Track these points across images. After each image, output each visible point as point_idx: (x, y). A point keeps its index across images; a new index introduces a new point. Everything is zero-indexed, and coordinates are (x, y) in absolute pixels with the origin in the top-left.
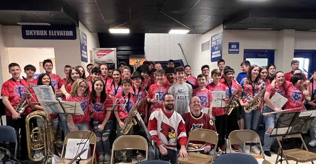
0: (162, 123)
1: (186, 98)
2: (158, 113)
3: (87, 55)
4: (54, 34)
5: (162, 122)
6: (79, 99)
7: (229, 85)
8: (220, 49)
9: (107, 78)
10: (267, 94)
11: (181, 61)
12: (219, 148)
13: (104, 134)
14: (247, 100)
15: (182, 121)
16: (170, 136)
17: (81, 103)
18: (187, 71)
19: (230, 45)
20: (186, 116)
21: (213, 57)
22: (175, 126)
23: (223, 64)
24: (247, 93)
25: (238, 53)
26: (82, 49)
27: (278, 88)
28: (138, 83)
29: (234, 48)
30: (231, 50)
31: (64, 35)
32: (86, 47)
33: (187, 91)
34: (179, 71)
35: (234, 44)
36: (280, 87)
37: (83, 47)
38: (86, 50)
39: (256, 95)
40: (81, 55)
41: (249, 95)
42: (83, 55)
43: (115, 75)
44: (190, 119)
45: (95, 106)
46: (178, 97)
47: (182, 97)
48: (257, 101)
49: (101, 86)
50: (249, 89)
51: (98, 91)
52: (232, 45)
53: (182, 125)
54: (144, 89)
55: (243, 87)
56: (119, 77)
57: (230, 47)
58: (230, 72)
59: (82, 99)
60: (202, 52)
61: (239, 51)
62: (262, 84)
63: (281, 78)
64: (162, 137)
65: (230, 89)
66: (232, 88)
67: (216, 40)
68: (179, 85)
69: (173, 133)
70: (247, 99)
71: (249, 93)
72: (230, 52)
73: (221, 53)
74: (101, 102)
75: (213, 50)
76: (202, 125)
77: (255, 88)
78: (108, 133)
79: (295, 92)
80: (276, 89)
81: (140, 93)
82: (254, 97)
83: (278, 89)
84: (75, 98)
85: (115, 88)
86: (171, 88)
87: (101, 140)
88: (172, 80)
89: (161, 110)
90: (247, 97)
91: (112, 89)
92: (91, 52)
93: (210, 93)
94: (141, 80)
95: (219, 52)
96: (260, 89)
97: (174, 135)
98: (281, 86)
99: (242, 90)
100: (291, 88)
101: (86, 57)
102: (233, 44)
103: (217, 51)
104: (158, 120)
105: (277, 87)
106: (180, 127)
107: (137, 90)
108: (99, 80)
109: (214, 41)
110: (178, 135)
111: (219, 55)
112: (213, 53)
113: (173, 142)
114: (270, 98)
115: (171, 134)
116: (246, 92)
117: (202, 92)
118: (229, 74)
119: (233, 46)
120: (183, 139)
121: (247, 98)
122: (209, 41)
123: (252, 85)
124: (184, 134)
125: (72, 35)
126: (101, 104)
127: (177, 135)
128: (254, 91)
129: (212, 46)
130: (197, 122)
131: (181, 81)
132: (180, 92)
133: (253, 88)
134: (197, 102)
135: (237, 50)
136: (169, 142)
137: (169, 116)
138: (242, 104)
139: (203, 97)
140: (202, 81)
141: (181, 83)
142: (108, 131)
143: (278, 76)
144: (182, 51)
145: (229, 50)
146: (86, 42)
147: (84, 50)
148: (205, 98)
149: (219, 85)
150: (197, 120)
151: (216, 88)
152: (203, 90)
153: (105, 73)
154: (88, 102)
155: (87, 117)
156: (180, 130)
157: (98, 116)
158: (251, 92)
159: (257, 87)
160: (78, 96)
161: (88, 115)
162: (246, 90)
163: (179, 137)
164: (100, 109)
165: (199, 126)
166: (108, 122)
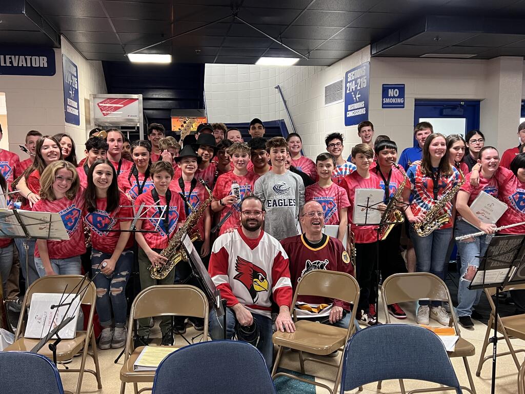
0: (239, 260)
1: (290, 202)
2: (229, 239)
3: (78, 109)
4: (5, 63)
5: (238, 257)
6: (58, 205)
7: (385, 175)
8: (365, 99)
9: (121, 161)
11: (283, 122)
12: (363, 311)
13: (113, 281)
14: (422, 209)
15: (280, 253)
16: (256, 288)
17: (64, 213)
18: (292, 145)
19: (385, 89)
20: (291, 244)
21: (350, 114)
22: (266, 266)
23: (369, 130)
24: (421, 194)
25: (403, 107)
26: (66, 96)
27: (484, 183)
28: (191, 169)
29: (394, 97)
30: (387, 101)
31: (29, 65)
32: (77, 91)
33: (292, 188)
34: (276, 146)
35: (393, 87)
36: (489, 180)
37: (71, 92)
38: (76, 99)
39: (440, 197)
40: (66, 109)
41: (425, 198)
42: (70, 110)
43: (137, 155)
44: (301, 251)
45: (95, 219)
46: (275, 201)
47: (283, 201)
48: (442, 211)
49: (108, 174)
50: (425, 185)
51: (101, 187)
52: (390, 90)
53: (281, 262)
54: (203, 184)
55: (413, 181)
56: (145, 160)
57: (385, 94)
58: (388, 147)
59: (65, 205)
60: (326, 102)
61: (404, 103)
62: (454, 175)
63: (493, 160)
65: (387, 184)
66: (391, 184)
67: (356, 80)
68: (276, 177)
69: (263, 279)
70: (422, 206)
71: (426, 194)
72: (385, 106)
73: (366, 107)
74: (108, 211)
75: (349, 101)
76: (326, 262)
77: (440, 184)
78: (124, 279)
79: (520, 193)
80: (481, 185)
81: (195, 192)
82: (436, 203)
83: (485, 186)
84: (49, 204)
85: (138, 182)
86: (258, 181)
87: (107, 293)
88: (263, 164)
89: (236, 231)
90: (422, 202)
91: (131, 185)
92: (87, 101)
94: (196, 164)
95: (362, 104)
96: (450, 185)
97: (265, 284)
98: (491, 178)
99: (412, 186)
100: (511, 183)
101: (75, 112)
102: (391, 88)
103: (357, 102)
104: (229, 253)
105: (484, 180)
106: (277, 267)
107: (188, 186)
108: (104, 162)
109: (352, 81)
110: (273, 285)
111: (363, 111)
112: (350, 107)
114: (469, 204)
115: (259, 282)
116: (419, 191)
117: (325, 191)
118: (386, 153)
119: (391, 93)
120: (284, 293)
121: (421, 204)
122: (342, 81)
123: (432, 177)
124: (285, 282)
125: (46, 65)
126: (108, 215)
127: (270, 284)
128: (437, 189)
129: (348, 92)
130: (315, 256)
131: (279, 167)
132: (277, 189)
133: (435, 182)
134: (316, 214)
135: (400, 101)
136: (255, 300)
137: (253, 244)
138: (411, 217)
139: (324, 202)
140: (325, 168)
141: (279, 172)
142: (124, 273)
143: (487, 156)
144: (285, 102)
145: (383, 101)
146: (77, 81)
147: (72, 99)
148: (331, 204)
149: (368, 177)
150: (315, 253)
151: (363, 184)
152: (328, 186)
153: (117, 149)
154: (79, 211)
155: (78, 245)
156: (278, 272)
157: (101, 241)
158: (429, 192)
159: (443, 182)
160: (55, 199)
161: (80, 240)
162: (420, 187)
163: (275, 288)
164: (106, 225)
165: (320, 265)
166: (124, 253)
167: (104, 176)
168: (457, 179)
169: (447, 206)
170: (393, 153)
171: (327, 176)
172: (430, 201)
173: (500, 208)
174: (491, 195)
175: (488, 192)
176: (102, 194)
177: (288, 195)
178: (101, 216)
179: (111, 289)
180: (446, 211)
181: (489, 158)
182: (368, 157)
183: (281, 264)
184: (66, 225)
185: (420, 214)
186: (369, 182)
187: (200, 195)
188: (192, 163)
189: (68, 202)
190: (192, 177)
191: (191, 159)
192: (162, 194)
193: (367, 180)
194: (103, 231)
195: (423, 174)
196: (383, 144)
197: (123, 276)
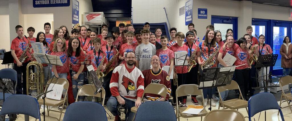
0: (124, 77)
1: (149, 56)
2: (120, 68)
3: (78, 18)
4: (54, 3)
5: (124, 75)
6: (59, 54)
7: (190, 46)
8: (191, 14)
9: (86, 38)
10: (220, 54)
13: (79, 83)
14: (204, 60)
15: (141, 75)
16: (129, 88)
17: (61, 57)
19: (199, 10)
20: (147, 73)
21: (187, 20)
22: (135, 80)
24: (204, 53)
25: (207, 18)
26: (73, 13)
27: (228, 49)
28: (110, 42)
29: (203, 14)
30: (200, 15)
31: (61, 3)
32: (78, 12)
33: (151, 51)
34: (144, 33)
35: (203, 10)
36: (230, 48)
37: (75, 12)
38: (78, 14)
39: (211, 55)
40: (73, 19)
41: (205, 55)
42: (74, 19)
43: (92, 35)
44: (150, 75)
45: (72, 59)
46: (143, 55)
47: (147, 56)
48: (212, 60)
49: (77, 43)
50: (205, 50)
51: (74, 48)
52: (201, 11)
53: (141, 79)
54: (115, 48)
55: (201, 48)
56: (94, 38)
57: (199, 13)
58: (190, 34)
59: (62, 54)
60: (180, 16)
61: (207, 17)
62: (217, 46)
63: (231, 40)
64: (122, 89)
65: (191, 49)
66: (192, 49)
67: (189, 6)
68: (145, 45)
69: (133, 85)
70: (204, 59)
71: (206, 54)
72: (199, 17)
73: (192, 17)
74: (76, 56)
75: (187, 15)
76: (160, 80)
77: (211, 49)
78: (82, 83)
79: (241, 53)
80: (227, 50)
81: (112, 51)
82: (209, 57)
83: (228, 50)
84: (56, 53)
85: (91, 46)
86: (137, 47)
87: (76, 87)
88: (140, 40)
89: (124, 65)
90: (204, 57)
91: (88, 47)
92: (82, 15)
93: (170, 53)
94: (113, 40)
95: (190, 16)
96: (215, 50)
97: (133, 88)
98: (231, 48)
99: (201, 50)
100: (238, 49)
101: (77, 20)
102: (202, 10)
103: (189, 15)
104: (119, 74)
105: (228, 48)
106: (139, 81)
107: (109, 49)
108: (76, 39)
109: (187, 6)
111: (190, 20)
112: (187, 18)
113: (132, 93)
114: (223, 58)
115: (131, 87)
116: (203, 52)
117: (164, 51)
118: (190, 37)
119: (202, 12)
120: (140, 92)
121: (204, 58)
122: (184, 7)
123: (208, 47)
124: (142, 87)
125: (67, 3)
126: (76, 58)
127: (136, 88)
128: (210, 52)
129: (186, 11)
130: (155, 78)
131: (146, 41)
132: (145, 51)
133: (209, 49)
135: (205, 16)
136: (128, 94)
137: (130, 71)
138: (200, 63)
139: (164, 56)
140: (164, 42)
141: (146, 44)
142: (82, 81)
143: (229, 39)
144: (167, 15)
145: (198, 15)
146: (79, 8)
147: (75, 15)
148: (166, 57)
149: (182, 46)
150: (156, 77)
151: (179, 49)
152: (165, 49)
153: (84, 34)
154: (66, 56)
155: (67, 69)
156: (139, 83)
157: (74, 67)
158: (207, 53)
159: (212, 49)
160: (58, 52)
161: (67, 67)
162: (203, 51)
163: (138, 89)
164: (76, 62)
165: (157, 81)
166: (82, 73)
167: (75, 44)
168: (218, 48)
169: (214, 59)
170: (193, 37)
171: (164, 45)
172: (207, 56)
173: (234, 59)
174: (231, 54)
175: (229, 53)
176: (75, 50)
177: (149, 53)
178: (73, 58)
179: (78, 86)
180: (213, 60)
181: (230, 40)
182: (182, 38)
183: (141, 80)
184: (62, 61)
185: (204, 61)
186: (183, 48)
187: (114, 52)
188: (111, 40)
189: (62, 53)
190: (111, 45)
191: (110, 38)
192: (97, 51)
193: (182, 47)
194: (75, 64)
195: (204, 45)
196: (189, 33)
197: (82, 82)
